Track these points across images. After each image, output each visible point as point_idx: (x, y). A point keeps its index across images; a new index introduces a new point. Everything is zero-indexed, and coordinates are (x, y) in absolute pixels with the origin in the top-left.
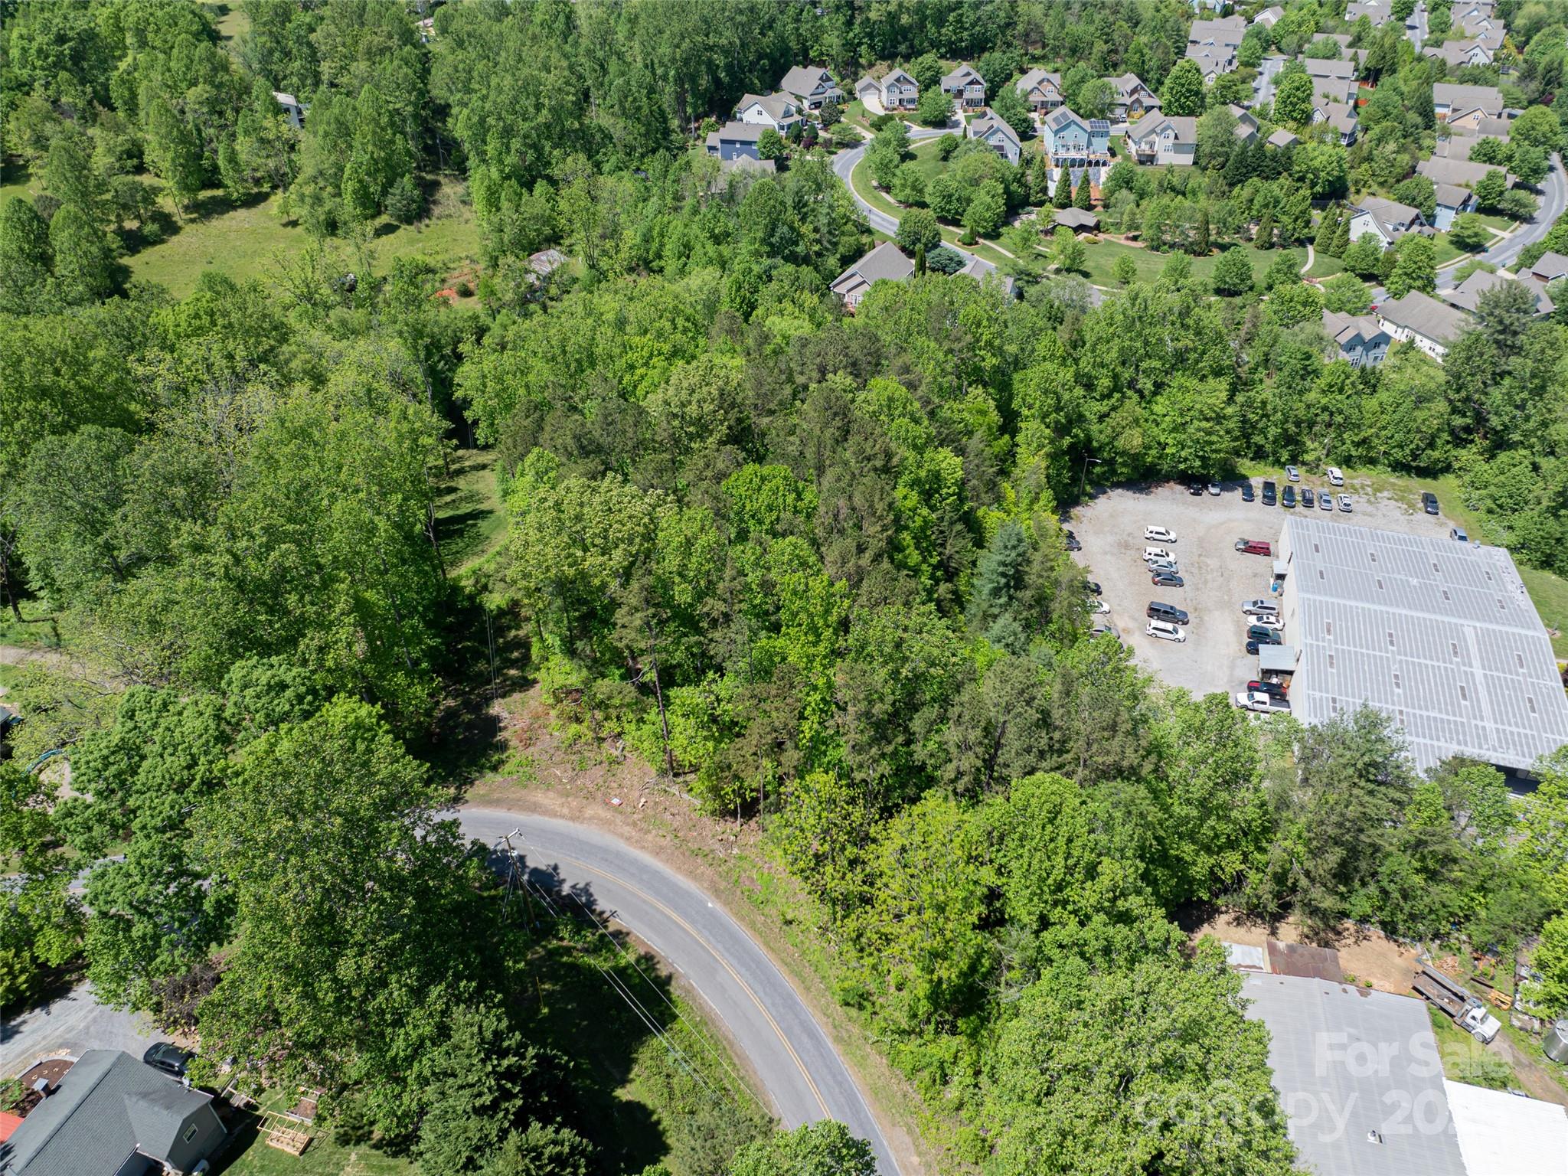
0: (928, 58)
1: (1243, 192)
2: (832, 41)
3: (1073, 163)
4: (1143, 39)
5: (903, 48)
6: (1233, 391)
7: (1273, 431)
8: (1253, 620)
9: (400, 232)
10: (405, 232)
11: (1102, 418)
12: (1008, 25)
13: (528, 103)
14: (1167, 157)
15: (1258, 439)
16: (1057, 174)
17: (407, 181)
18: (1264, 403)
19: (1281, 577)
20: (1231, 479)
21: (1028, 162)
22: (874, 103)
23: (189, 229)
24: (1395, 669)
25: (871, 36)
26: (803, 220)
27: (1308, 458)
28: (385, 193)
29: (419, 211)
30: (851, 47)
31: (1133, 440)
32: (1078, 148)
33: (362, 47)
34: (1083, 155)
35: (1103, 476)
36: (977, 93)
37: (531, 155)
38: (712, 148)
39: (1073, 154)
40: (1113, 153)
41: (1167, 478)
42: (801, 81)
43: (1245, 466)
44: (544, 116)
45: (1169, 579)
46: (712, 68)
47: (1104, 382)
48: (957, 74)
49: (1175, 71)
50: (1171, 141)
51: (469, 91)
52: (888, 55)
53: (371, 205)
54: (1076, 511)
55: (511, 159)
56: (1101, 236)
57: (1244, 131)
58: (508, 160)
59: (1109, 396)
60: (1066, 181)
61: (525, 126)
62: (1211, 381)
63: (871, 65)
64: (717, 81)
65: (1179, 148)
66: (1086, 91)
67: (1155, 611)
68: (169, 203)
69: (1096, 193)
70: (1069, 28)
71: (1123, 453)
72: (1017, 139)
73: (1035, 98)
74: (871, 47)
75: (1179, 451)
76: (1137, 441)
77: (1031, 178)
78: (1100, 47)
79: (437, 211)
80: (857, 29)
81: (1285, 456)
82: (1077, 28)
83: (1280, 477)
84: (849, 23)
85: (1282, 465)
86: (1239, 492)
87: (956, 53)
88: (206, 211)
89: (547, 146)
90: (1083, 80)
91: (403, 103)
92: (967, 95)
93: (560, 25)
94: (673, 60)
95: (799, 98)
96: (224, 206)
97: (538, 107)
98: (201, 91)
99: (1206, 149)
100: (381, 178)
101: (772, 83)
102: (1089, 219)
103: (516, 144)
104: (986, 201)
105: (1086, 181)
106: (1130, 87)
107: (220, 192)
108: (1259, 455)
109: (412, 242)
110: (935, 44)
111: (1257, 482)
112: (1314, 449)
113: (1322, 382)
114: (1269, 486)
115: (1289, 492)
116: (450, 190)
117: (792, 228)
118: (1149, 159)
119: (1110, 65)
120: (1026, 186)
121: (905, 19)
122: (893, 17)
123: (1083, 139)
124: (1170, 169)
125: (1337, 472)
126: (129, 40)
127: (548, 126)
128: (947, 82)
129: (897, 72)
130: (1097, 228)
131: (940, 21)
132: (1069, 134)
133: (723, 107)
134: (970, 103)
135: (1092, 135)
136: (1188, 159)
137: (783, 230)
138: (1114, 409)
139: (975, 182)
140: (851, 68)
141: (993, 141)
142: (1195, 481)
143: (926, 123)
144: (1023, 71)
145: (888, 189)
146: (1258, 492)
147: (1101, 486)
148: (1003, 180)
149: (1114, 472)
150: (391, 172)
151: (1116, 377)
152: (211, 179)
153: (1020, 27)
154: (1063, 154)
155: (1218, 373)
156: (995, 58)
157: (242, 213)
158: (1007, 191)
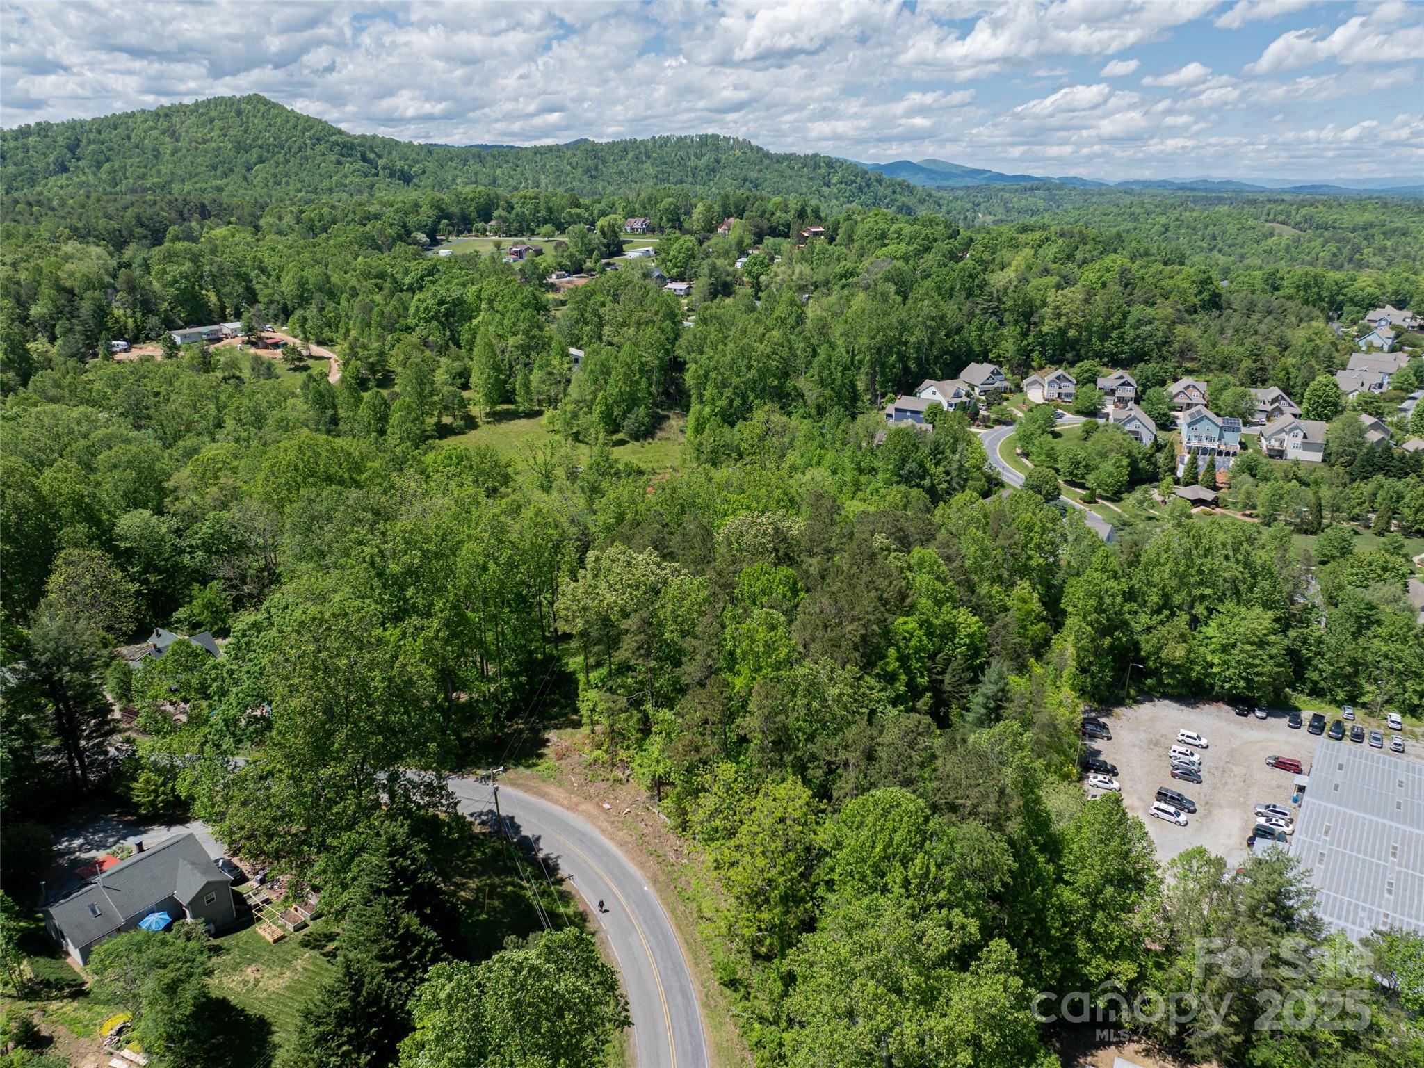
0: (1087, 364)
1: (1367, 488)
2: (1008, 346)
3: (1205, 451)
4: (1291, 361)
5: (1070, 356)
6: (1284, 624)
7: (1328, 668)
8: (1262, 821)
9: (629, 446)
10: (633, 446)
11: (1149, 629)
12: (1165, 343)
13: (742, 364)
14: (1294, 450)
15: (1313, 675)
16: (1187, 457)
17: (642, 411)
18: (1320, 641)
19: (1302, 789)
20: (1279, 706)
21: (1159, 448)
22: (1036, 395)
23: (484, 427)
24: (1391, 877)
25: (1043, 345)
26: (937, 464)
27: (1364, 699)
28: (624, 416)
29: (646, 432)
30: (1027, 353)
31: (1176, 653)
32: (1210, 440)
33: (634, 319)
34: (1215, 445)
35: (1152, 688)
36: (1129, 393)
37: (737, 402)
38: (889, 416)
39: (1205, 444)
40: (1244, 446)
41: (1216, 699)
42: (977, 373)
43: (1300, 699)
44: (753, 373)
45: (1190, 774)
46: (902, 357)
47: (1154, 599)
48: (1110, 378)
49: (1313, 384)
50: (1300, 440)
51: (702, 353)
52: (1056, 361)
53: (612, 425)
54: (1119, 711)
55: (722, 402)
56: (1218, 510)
57: (1374, 436)
58: (719, 403)
59: (1158, 612)
60: (1193, 464)
61: (736, 380)
62: (1258, 610)
63: (1041, 368)
64: (906, 369)
65: (1307, 446)
66: (1227, 397)
67: (1162, 796)
68: (475, 411)
69: (1221, 478)
70: (1219, 347)
71: (1167, 665)
72: (1152, 425)
73: (1180, 400)
74: (1043, 353)
75: (1226, 672)
76: (1181, 652)
77: (1161, 458)
78: (1247, 364)
79: (659, 434)
80: (1031, 339)
81: (1341, 696)
82: (1226, 347)
83: (1331, 714)
84: (1025, 334)
85: (1340, 704)
86: (1285, 721)
87: (1116, 362)
88: (498, 417)
89: (751, 396)
90: (1225, 387)
91: (652, 359)
92: (1118, 394)
93: (791, 321)
94: (869, 349)
95: (972, 386)
96: (515, 415)
97: (749, 368)
98: (520, 339)
99: (1334, 447)
100: (624, 406)
101: (952, 373)
102: (1209, 495)
103: (728, 392)
104: (1111, 469)
105: (1212, 465)
106: (1271, 397)
107: (512, 407)
108: (1316, 692)
109: (634, 452)
110: (1099, 355)
111: (1307, 715)
112: (1370, 693)
113: (1384, 631)
114: (1318, 718)
115: (1338, 724)
116: (674, 423)
117: (921, 465)
118: (1280, 454)
119: (1258, 378)
120: (1155, 465)
121: (1072, 333)
122: (1062, 332)
123: (1215, 433)
124: (1297, 463)
125: (1396, 717)
126: (484, 305)
127: (754, 381)
128: (1101, 382)
129: (1060, 372)
130: (1215, 503)
131: (1104, 337)
132: (1202, 427)
133: (909, 386)
134: (1121, 400)
135: (1222, 429)
136: (1317, 457)
137: (911, 465)
138: (1162, 623)
139: (1104, 455)
140: (1023, 367)
141: (1130, 427)
142: (1243, 703)
143: (1078, 412)
144: (1176, 380)
145: (1026, 455)
146: (1306, 723)
147: (1147, 696)
148: (1130, 455)
149: (1160, 682)
150: (632, 402)
151: (1166, 596)
152: (508, 397)
153: (1176, 346)
154: (1195, 443)
155: (1268, 605)
156: (1152, 367)
157: (524, 422)
158: (1133, 464)
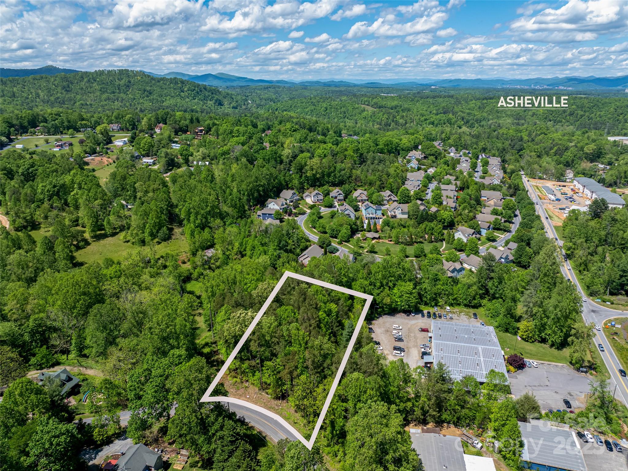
0: (326, 187)
1: (423, 226)
2: (296, 182)
3: (371, 218)
4: (391, 180)
5: (318, 184)
6: (415, 285)
7: (429, 297)
8: (423, 350)
9: (162, 244)
10: (163, 244)
11: (378, 294)
12: (350, 177)
13: (203, 205)
14: (400, 216)
15: (425, 299)
16: (367, 221)
17: (165, 228)
18: (425, 289)
19: (431, 337)
20: (418, 311)
21: (357, 219)
22: (309, 201)
23: (93, 244)
24: (459, 359)
25: (308, 180)
26: (289, 239)
27: (440, 304)
28: (158, 232)
29: (168, 238)
30: (301, 183)
31: (387, 300)
32: (372, 214)
33: (151, 188)
34: (374, 216)
35: (381, 312)
36: (341, 197)
37: (204, 220)
38: (259, 216)
39: (371, 216)
40: (383, 215)
41: (399, 312)
42: (287, 194)
43: (422, 307)
44: (209, 209)
45: (400, 340)
46: (258, 191)
47: (378, 284)
48: (335, 191)
49: (401, 190)
50: (400, 211)
51: (185, 201)
52: (313, 185)
53: (153, 236)
54: (373, 322)
55: (198, 222)
56: (381, 240)
57: (422, 208)
58: (197, 222)
59: (380, 288)
60: (369, 224)
61: (202, 212)
62: (408, 283)
63: (308, 189)
64: (260, 195)
65: (403, 213)
66: (374, 197)
67: (395, 348)
68: (87, 235)
69: (379, 227)
70: (369, 177)
71: (386, 304)
72: (353, 211)
73: (359, 198)
74: (308, 183)
75: (401, 303)
76: (389, 301)
77: (358, 222)
78: (378, 183)
79: (173, 237)
80: (303, 178)
81: (433, 304)
82: (371, 177)
83: (432, 310)
84: (301, 177)
85: (433, 307)
86: (420, 315)
87: (334, 185)
88: (98, 238)
89: (209, 217)
90: (373, 193)
91: (164, 205)
92: (338, 198)
93: (210, 178)
94: (247, 190)
95: (286, 200)
96: (105, 236)
97: (207, 206)
98: (99, 202)
99: (411, 213)
100: (157, 228)
101: (277, 195)
102: (377, 235)
103: (199, 217)
104: (345, 231)
105: (375, 224)
106: (388, 195)
107: (103, 232)
108: (426, 304)
109: (166, 247)
110: (328, 182)
111: (425, 312)
112: (441, 302)
113: (441, 283)
114: (429, 313)
115: (434, 314)
116: (177, 231)
117: (286, 242)
118: (395, 217)
119: (382, 188)
120: (357, 226)
121: (318, 176)
122: (314, 175)
123: (374, 211)
124: (401, 219)
125: (448, 308)
126: (76, 186)
127: (210, 211)
128: (332, 194)
129: (316, 191)
130: (379, 238)
131: (329, 175)
132: (370, 210)
133: (261, 202)
134: (339, 200)
135: (376, 210)
136: (406, 216)
137: (283, 243)
138: (382, 292)
139: (341, 225)
140: (302, 190)
141: (346, 213)
142: (407, 312)
143: (326, 206)
144: (356, 190)
145: (315, 228)
146: (426, 315)
147: (380, 315)
148: (350, 225)
149: (384, 310)
150: (160, 226)
151: (381, 283)
152: (101, 228)
153: (354, 177)
154: (368, 216)
155: (410, 280)
156: (347, 186)
157: (110, 239)
158: (351, 228)
